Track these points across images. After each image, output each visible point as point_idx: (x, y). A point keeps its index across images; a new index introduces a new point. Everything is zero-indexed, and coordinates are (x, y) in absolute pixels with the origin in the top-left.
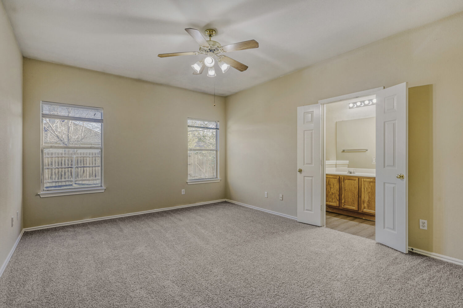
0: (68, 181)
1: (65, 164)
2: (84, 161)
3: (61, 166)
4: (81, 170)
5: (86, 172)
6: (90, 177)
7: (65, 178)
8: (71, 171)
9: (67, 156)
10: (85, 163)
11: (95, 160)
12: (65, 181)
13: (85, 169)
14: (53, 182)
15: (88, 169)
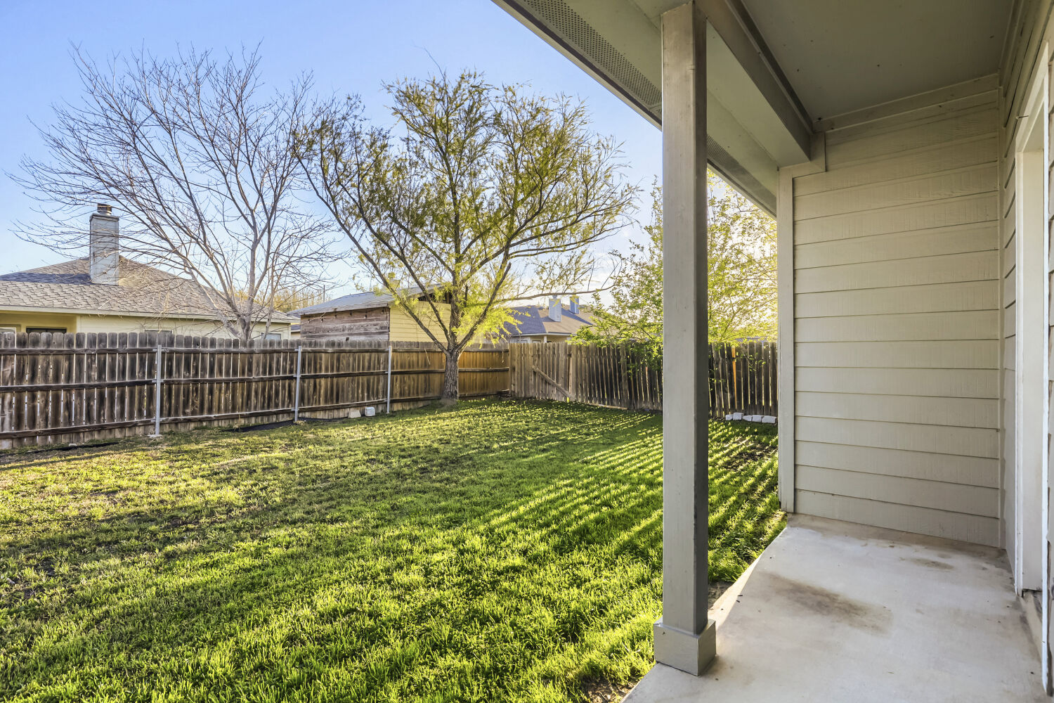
0: (283, 412)
1: (278, 370)
2: (315, 363)
3: (270, 374)
4: (309, 383)
5: (320, 390)
6: (326, 402)
7: (277, 406)
8: (290, 386)
9: (282, 348)
10: (318, 366)
11: (338, 360)
12: (277, 413)
13: (318, 380)
14: (252, 415)
15: (323, 381)
